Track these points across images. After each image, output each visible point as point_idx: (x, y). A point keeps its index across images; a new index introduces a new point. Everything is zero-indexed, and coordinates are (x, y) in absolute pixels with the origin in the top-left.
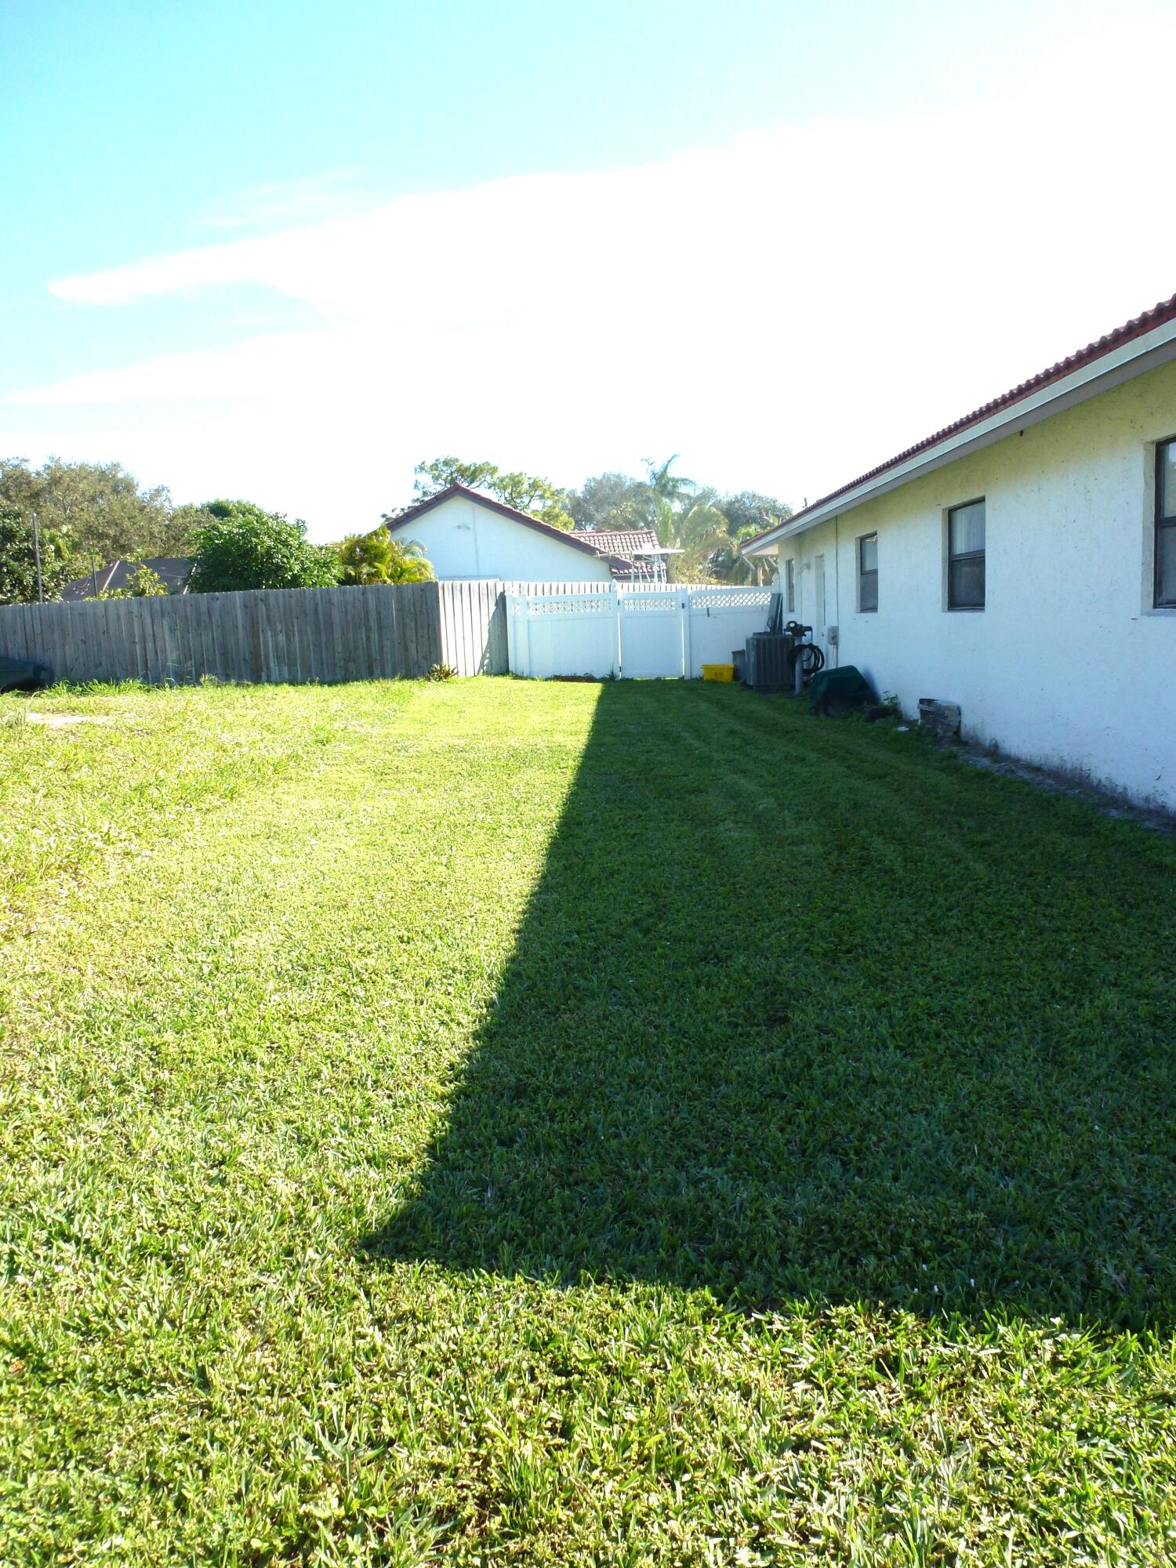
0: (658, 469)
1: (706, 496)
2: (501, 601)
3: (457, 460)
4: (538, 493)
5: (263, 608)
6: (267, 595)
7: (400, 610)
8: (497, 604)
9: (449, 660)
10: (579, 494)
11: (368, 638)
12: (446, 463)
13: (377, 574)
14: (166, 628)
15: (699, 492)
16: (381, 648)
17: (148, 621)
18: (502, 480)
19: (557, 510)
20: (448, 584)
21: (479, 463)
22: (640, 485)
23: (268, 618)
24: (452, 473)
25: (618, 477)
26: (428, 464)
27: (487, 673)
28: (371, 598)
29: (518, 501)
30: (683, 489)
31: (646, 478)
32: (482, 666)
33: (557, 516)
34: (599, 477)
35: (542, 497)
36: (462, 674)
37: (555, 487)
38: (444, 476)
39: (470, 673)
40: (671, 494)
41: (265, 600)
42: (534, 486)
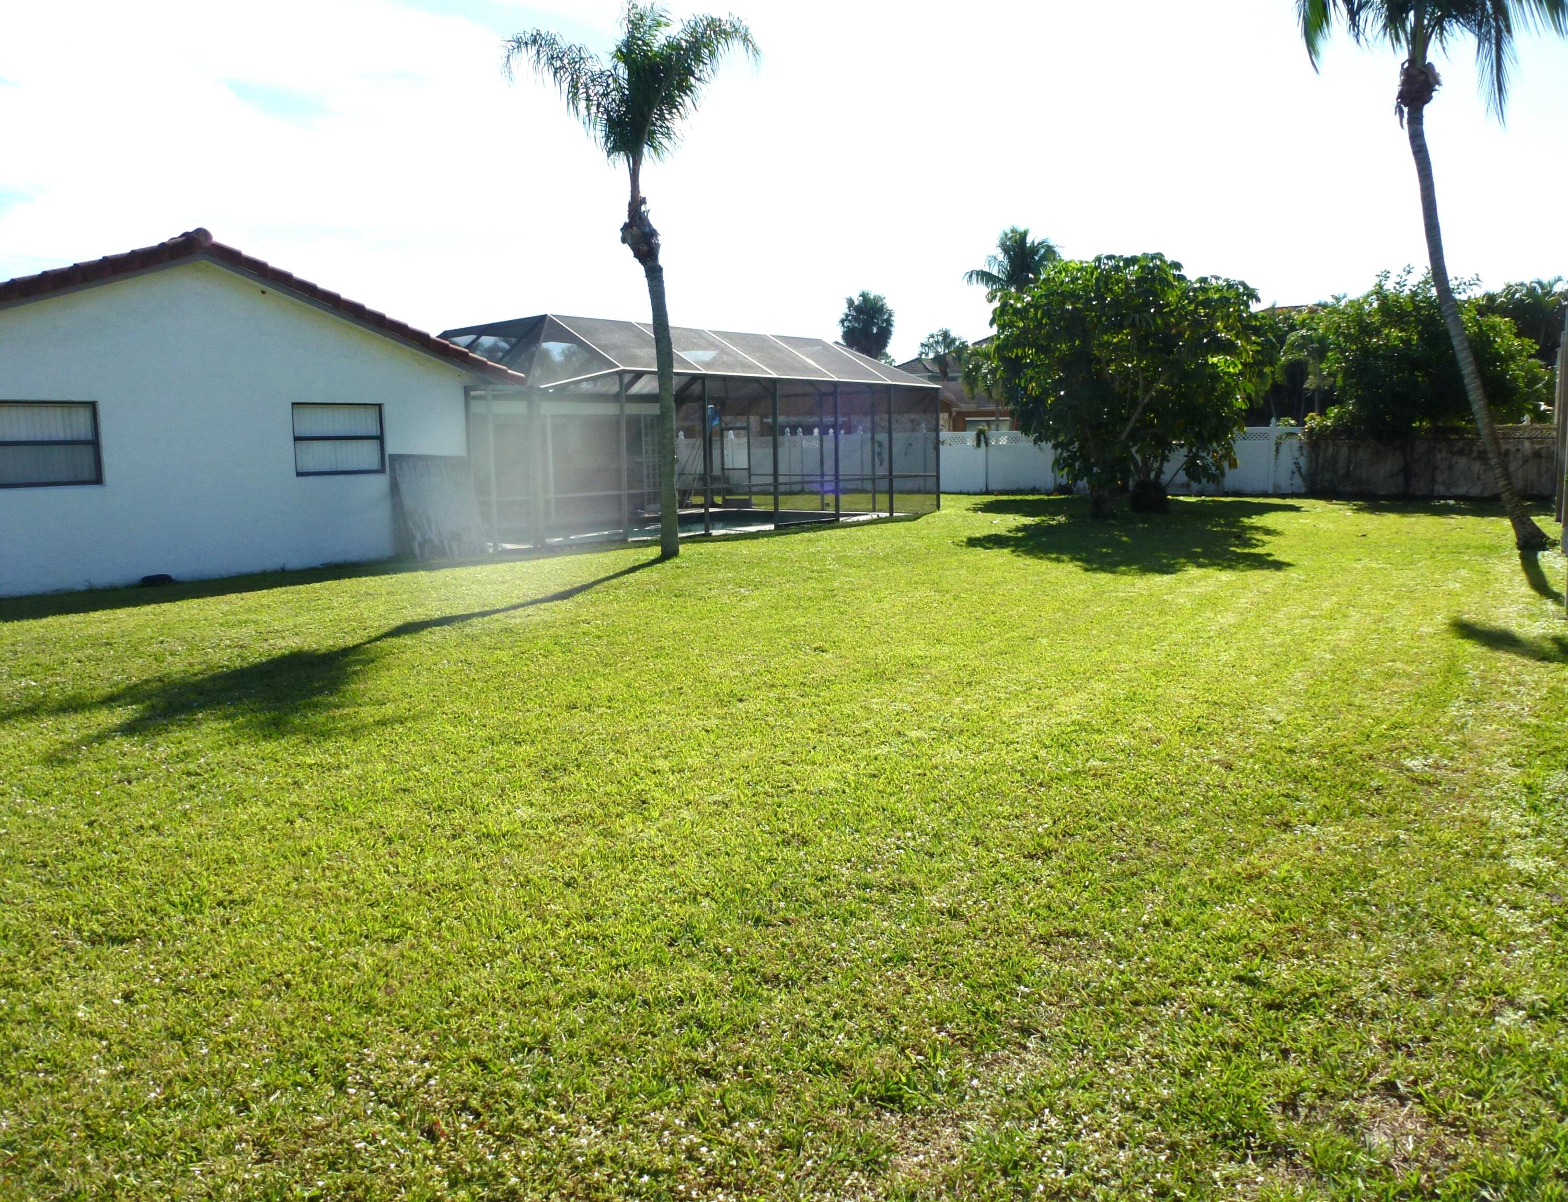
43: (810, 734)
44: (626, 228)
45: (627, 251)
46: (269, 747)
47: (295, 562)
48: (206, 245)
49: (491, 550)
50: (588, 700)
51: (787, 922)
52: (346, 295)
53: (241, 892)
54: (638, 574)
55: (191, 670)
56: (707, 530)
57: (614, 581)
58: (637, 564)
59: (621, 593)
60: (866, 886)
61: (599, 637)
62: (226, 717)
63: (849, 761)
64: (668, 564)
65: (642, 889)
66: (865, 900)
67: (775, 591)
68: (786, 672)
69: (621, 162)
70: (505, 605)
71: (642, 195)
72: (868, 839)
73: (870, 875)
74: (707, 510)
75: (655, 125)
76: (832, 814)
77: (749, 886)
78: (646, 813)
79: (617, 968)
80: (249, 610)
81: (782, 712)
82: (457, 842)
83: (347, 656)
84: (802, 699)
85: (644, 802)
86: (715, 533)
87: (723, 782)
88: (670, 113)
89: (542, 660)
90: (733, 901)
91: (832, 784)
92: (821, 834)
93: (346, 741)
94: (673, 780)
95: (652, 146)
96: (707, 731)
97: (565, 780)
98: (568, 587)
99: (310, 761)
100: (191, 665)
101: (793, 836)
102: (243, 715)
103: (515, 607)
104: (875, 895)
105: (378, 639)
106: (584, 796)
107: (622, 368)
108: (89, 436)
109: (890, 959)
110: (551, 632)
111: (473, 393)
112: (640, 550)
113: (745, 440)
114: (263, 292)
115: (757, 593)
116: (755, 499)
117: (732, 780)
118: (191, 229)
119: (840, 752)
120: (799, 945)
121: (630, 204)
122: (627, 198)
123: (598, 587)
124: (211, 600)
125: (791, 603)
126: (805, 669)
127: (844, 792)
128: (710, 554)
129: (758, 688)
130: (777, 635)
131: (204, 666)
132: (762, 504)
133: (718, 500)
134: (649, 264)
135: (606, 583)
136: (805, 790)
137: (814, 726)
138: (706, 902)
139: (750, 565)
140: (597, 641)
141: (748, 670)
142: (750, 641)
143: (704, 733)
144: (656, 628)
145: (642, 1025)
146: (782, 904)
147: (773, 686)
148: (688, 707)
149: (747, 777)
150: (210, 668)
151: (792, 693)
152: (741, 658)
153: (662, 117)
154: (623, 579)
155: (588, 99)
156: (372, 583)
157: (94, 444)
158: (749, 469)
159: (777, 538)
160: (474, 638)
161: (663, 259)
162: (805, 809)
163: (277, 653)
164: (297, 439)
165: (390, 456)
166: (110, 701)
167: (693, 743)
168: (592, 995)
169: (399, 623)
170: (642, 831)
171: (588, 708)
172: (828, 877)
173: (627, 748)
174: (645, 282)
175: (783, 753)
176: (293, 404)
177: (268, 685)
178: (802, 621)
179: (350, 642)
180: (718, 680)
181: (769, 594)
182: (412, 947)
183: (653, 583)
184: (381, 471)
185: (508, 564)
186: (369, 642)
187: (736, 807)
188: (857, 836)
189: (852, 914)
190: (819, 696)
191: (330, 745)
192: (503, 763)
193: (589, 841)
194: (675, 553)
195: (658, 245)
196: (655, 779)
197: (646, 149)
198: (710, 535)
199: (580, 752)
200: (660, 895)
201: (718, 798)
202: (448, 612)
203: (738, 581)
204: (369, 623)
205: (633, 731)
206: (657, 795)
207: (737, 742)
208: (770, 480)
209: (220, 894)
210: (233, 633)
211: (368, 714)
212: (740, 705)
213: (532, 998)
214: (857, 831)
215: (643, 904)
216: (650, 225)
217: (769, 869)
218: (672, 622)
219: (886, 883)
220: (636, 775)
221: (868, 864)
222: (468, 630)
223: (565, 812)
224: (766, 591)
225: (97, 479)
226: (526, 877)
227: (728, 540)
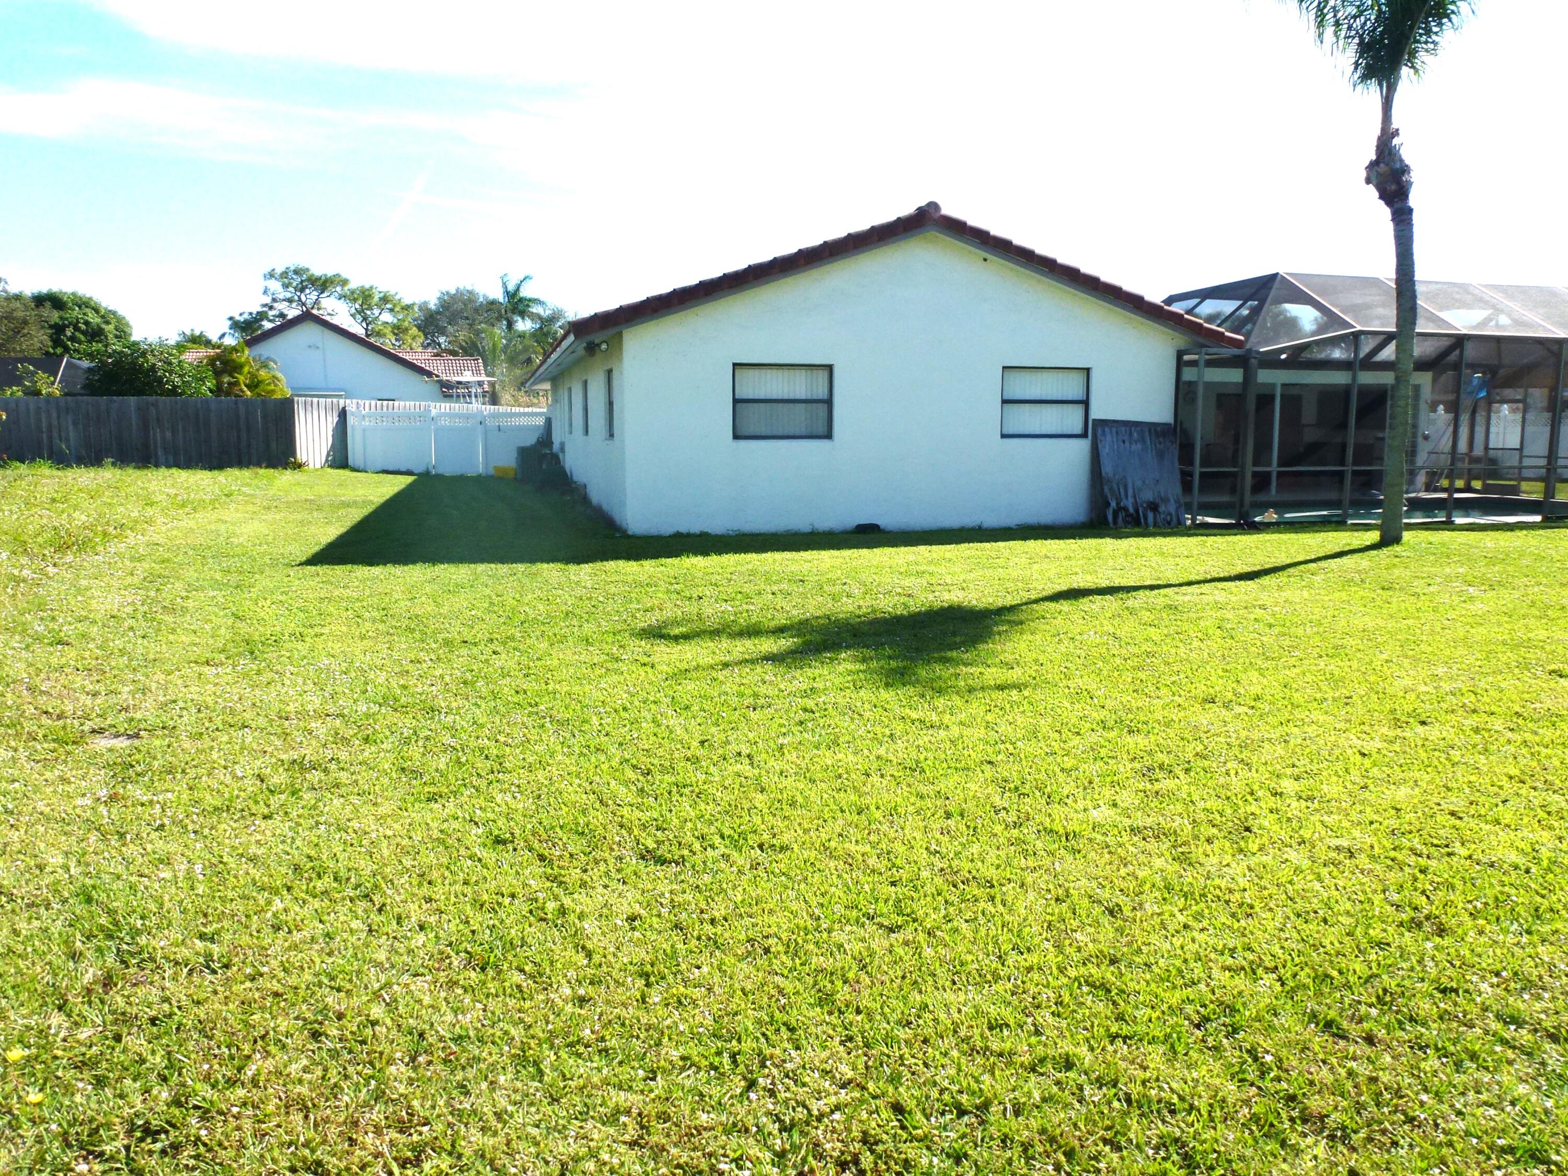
0: (511, 288)
1: (552, 319)
2: (343, 414)
3: (308, 270)
4: (389, 306)
5: (153, 411)
6: (157, 401)
7: (264, 417)
8: (339, 416)
9: (302, 454)
10: (432, 306)
11: (239, 437)
12: (296, 272)
13: (237, 383)
14: (70, 422)
15: (548, 312)
16: (249, 445)
17: (54, 415)
18: (353, 292)
19: (406, 324)
20: (302, 399)
21: (330, 274)
22: (493, 303)
23: (158, 419)
24: (302, 282)
25: (470, 292)
26: (279, 271)
27: (331, 466)
28: (241, 406)
29: (368, 312)
30: (536, 309)
31: (498, 295)
32: (327, 460)
33: (407, 329)
34: (453, 291)
35: (391, 310)
36: (311, 466)
37: (407, 301)
38: (294, 284)
39: (318, 466)
40: (522, 314)
41: (155, 405)
42: (385, 299)
43: (1505, 782)
44: (1372, 166)
45: (1372, 192)
46: (885, 695)
47: (991, 520)
48: (936, 216)
49: (1189, 522)
50: (1230, 696)
51: (1370, 1040)
52: (1062, 259)
53: (786, 838)
54: (1345, 560)
55: (857, 612)
56: (1449, 516)
57: (1312, 566)
58: (1347, 549)
59: (1318, 578)
60: (1516, 1021)
61: (1271, 626)
62: (864, 660)
63: (1551, 828)
64: (1385, 551)
65: (1193, 940)
66: (1504, 1042)
67: (1517, 594)
68: (1497, 695)
69: (1373, 93)
70: (1181, 581)
71: (1395, 125)
72: (1540, 949)
73: (1522, 1005)
74: (1451, 495)
75: (1419, 42)
76: (1497, 899)
77: (1335, 973)
78: (1242, 843)
79: (1113, 1038)
80: (931, 562)
81: (1474, 746)
82: (1015, 832)
83: (1000, 615)
84: (1510, 734)
85: (1248, 829)
86: (1459, 521)
87: (1359, 823)
88: (1440, 24)
89: (1196, 643)
90: (1305, 987)
91: (1514, 857)
92: (1470, 923)
93: (957, 701)
94: (1296, 807)
95: (1413, 67)
96: (1364, 755)
97: (1167, 784)
98: (1258, 568)
99: (914, 715)
100: (860, 607)
101: (1427, 918)
102: (879, 660)
103: (1190, 584)
104: (1525, 1036)
105: (1036, 601)
106: (1179, 807)
107: (1359, 328)
108: (826, 397)
109: (1511, 1150)
110: (1219, 614)
111: (1186, 358)
112: (1356, 534)
113: (1519, 416)
114: (985, 260)
115: (1490, 594)
116: (1524, 486)
117: (1371, 823)
118: (923, 203)
119: (1542, 814)
120: (1373, 1080)
121: (1379, 138)
122: (1377, 131)
123: (1291, 570)
124: (903, 549)
125: (1534, 611)
126: (1526, 696)
127: (1527, 871)
128: (1443, 544)
129: (1453, 711)
130: (1500, 648)
131: (869, 610)
132: (1532, 491)
133: (1477, 484)
134: (1396, 206)
135: (1302, 567)
136: (1470, 857)
137: (1514, 772)
138: (1269, 979)
139: (1491, 561)
140: (1267, 630)
141: (1446, 686)
142: (1461, 651)
143: (1358, 757)
144: (1343, 623)
145: (1108, 1128)
146: (1374, 1012)
147: (1474, 711)
148: (1350, 721)
149: (1394, 823)
150: (874, 611)
151: (1498, 724)
152: (1441, 671)
153: (1428, 32)
154: (1323, 564)
155: (1337, 24)
156: (1055, 547)
157: (828, 402)
158: (1521, 449)
159: (1541, 532)
160: (1132, 612)
161: (1414, 200)
162: (1458, 883)
163: (937, 605)
164: (1004, 402)
165: (1094, 420)
166: (780, 631)
167: (1339, 766)
168: (1068, 1065)
169: (1064, 588)
170: (1228, 865)
171: (1227, 705)
172: (1456, 991)
173: (1255, 759)
174: (1390, 226)
175: (1456, 802)
176: (1004, 368)
177: (915, 636)
178: (1542, 634)
179: (1009, 601)
180: (1401, 694)
181: (1507, 597)
182: (906, 943)
183: (1359, 572)
184: (1084, 435)
185: (1200, 538)
186: (1026, 604)
187: (1363, 860)
188: (1525, 939)
189: (1473, 1056)
190: (1536, 733)
191: (940, 702)
192: (1103, 752)
193: (1158, 863)
194: (1397, 540)
195: (1410, 184)
196: (1272, 802)
197: (1405, 71)
198: (1452, 522)
199: (1197, 754)
200: (1213, 956)
201: (1345, 843)
202: (1117, 582)
203: (1469, 578)
204: (1035, 584)
205: (1270, 740)
206: (1266, 824)
207: (1398, 774)
208: (1543, 462)
209: (766, 837)
210: (907, 582)
211: (993, 675)
212: (1420, 729)
213: (995, 1046)
214: (1529, 932)
215: (1185, 961)
216: (1401, 161)
217: (1373, 957)
218: (1366, 619)
219: (1547, 1024)
220: (1252, 794)
221: (1528, 985)
222: (1130, 603)
223: (1149, 822)
224: (1503, 592)
225: (828, 435)
226: (1067, 891)
227: (1473, 530)
